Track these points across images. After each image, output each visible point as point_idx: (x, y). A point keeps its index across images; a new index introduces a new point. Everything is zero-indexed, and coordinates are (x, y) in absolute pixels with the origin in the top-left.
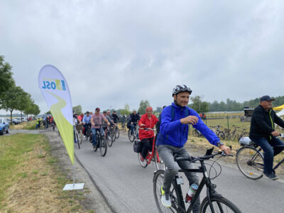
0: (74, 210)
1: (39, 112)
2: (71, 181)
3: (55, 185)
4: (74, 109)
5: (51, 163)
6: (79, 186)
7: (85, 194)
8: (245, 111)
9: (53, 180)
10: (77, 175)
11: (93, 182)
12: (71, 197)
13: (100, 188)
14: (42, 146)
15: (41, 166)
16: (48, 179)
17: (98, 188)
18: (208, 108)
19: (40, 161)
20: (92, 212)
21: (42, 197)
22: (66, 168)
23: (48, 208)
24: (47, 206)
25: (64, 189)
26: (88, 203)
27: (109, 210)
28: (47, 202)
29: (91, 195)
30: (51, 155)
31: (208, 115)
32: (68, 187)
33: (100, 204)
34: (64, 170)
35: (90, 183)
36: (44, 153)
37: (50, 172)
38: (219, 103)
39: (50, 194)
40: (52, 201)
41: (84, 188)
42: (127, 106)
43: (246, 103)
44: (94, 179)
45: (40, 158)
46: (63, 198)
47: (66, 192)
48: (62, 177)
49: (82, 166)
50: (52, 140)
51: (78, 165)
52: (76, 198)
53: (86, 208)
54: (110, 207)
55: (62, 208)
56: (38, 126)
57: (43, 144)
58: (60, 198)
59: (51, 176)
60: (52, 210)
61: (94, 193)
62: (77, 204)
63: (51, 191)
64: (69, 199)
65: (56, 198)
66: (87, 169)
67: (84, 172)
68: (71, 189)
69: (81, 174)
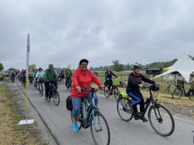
0: (25, 138)
1: (3, 68)
2: (25, 118)
3: (12, 121)
4: (30, 67)
5: (10, 106)
6: (31, 122)
7: (34, 127)
8: (146, 70)
9: (11, 118)
10: (29, 114)
11: (41, 118)
12: (24, 130)
13: (46, 123)
14: (4, 93)
15: (2, 108)
16: (7, 117)
17: (44, 123)
18: (124, 68)
19: (1, 104)
20: (39, 139)
21: (1, 130)
22: (21, 109)
23: (5, 138)
24: (5, 136)
25: (19, 124)
26: (37, 133)
27: (51, 137)
28: (5, 133)
29: (39, 127)
30: (10, 100)
31: (123, 72)
32: (22, 122)
33: (45, 133)
34: (20, 110)
35: (39, 119)
36: (5, 99)
37: (9, 112)
38: (130, 65)
39: (8, 128)
40: (9, 133)
41: (34, 123)
42: (69, 66)
43: (147, 65)
44: (42, 116)
45: (2, 102)
46: (18, 130)
47: (20, 126)
48: (18, 115)
49: (34, 107)
50: (12, 89)
51: (30, 107)
52: (27, 130)
53: (35, 136)
54: (52, 135)
55: (17, 137)
56: (2, 79)
57: (5, 92)
58: (15, 130)
59: (9, 115)
60: (8, 139)
61: (41, 126)
62: (28, 134)
63: (8, 126)
64: (22, 131)
65: (13, 130)
66: (37, 109)
67: (34, 111)
68: (24, 124)
69: (33, 113)
